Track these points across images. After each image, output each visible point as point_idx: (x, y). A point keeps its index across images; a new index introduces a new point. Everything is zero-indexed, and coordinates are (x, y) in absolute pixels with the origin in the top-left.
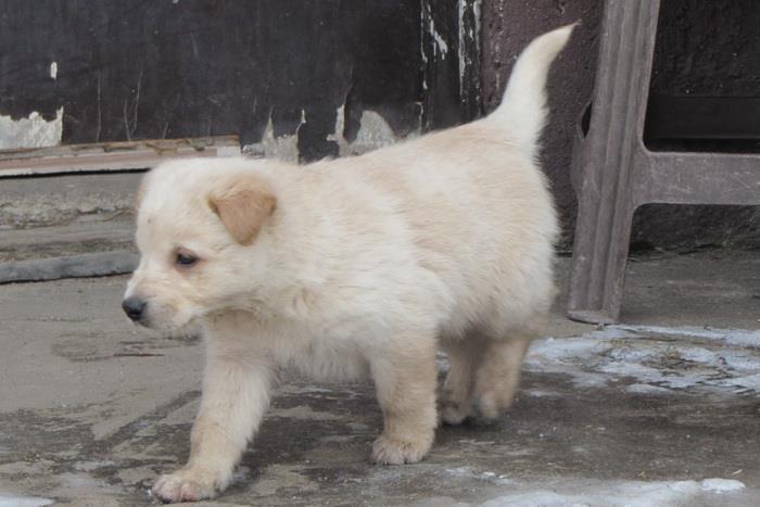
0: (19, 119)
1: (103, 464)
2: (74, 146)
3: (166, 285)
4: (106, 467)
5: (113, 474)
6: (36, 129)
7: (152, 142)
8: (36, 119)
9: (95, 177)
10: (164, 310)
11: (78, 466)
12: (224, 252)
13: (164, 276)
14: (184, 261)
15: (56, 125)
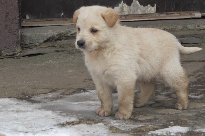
0: (145, 6)
1: (168, 93)
2: (159, 13)
3: (89, 37)
4: (168, 94)
5: (170, 95)
6: (149, 9)
7: (179, 12)
8: (149, 6)
9: (164, 21)
10: (89, 44)
11: (161, 93)
12: (104, 29)
13: (89, 35)
14: (94, 31)
15: (155, 8)
